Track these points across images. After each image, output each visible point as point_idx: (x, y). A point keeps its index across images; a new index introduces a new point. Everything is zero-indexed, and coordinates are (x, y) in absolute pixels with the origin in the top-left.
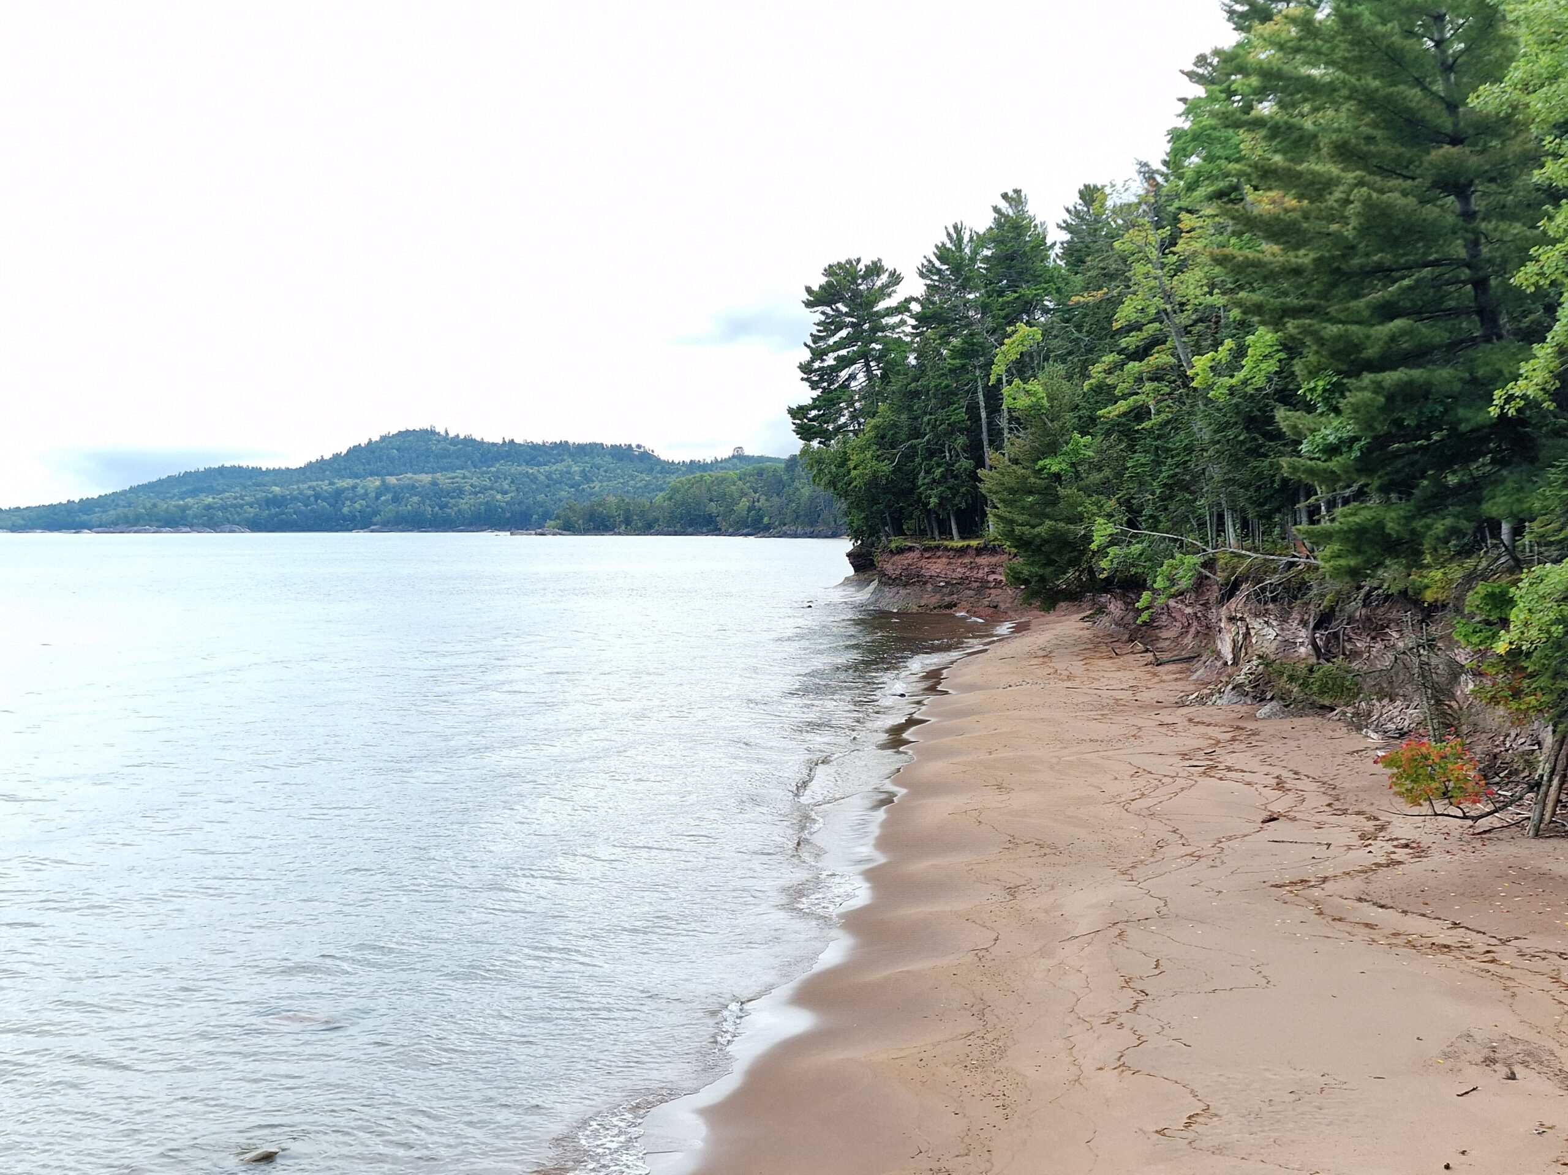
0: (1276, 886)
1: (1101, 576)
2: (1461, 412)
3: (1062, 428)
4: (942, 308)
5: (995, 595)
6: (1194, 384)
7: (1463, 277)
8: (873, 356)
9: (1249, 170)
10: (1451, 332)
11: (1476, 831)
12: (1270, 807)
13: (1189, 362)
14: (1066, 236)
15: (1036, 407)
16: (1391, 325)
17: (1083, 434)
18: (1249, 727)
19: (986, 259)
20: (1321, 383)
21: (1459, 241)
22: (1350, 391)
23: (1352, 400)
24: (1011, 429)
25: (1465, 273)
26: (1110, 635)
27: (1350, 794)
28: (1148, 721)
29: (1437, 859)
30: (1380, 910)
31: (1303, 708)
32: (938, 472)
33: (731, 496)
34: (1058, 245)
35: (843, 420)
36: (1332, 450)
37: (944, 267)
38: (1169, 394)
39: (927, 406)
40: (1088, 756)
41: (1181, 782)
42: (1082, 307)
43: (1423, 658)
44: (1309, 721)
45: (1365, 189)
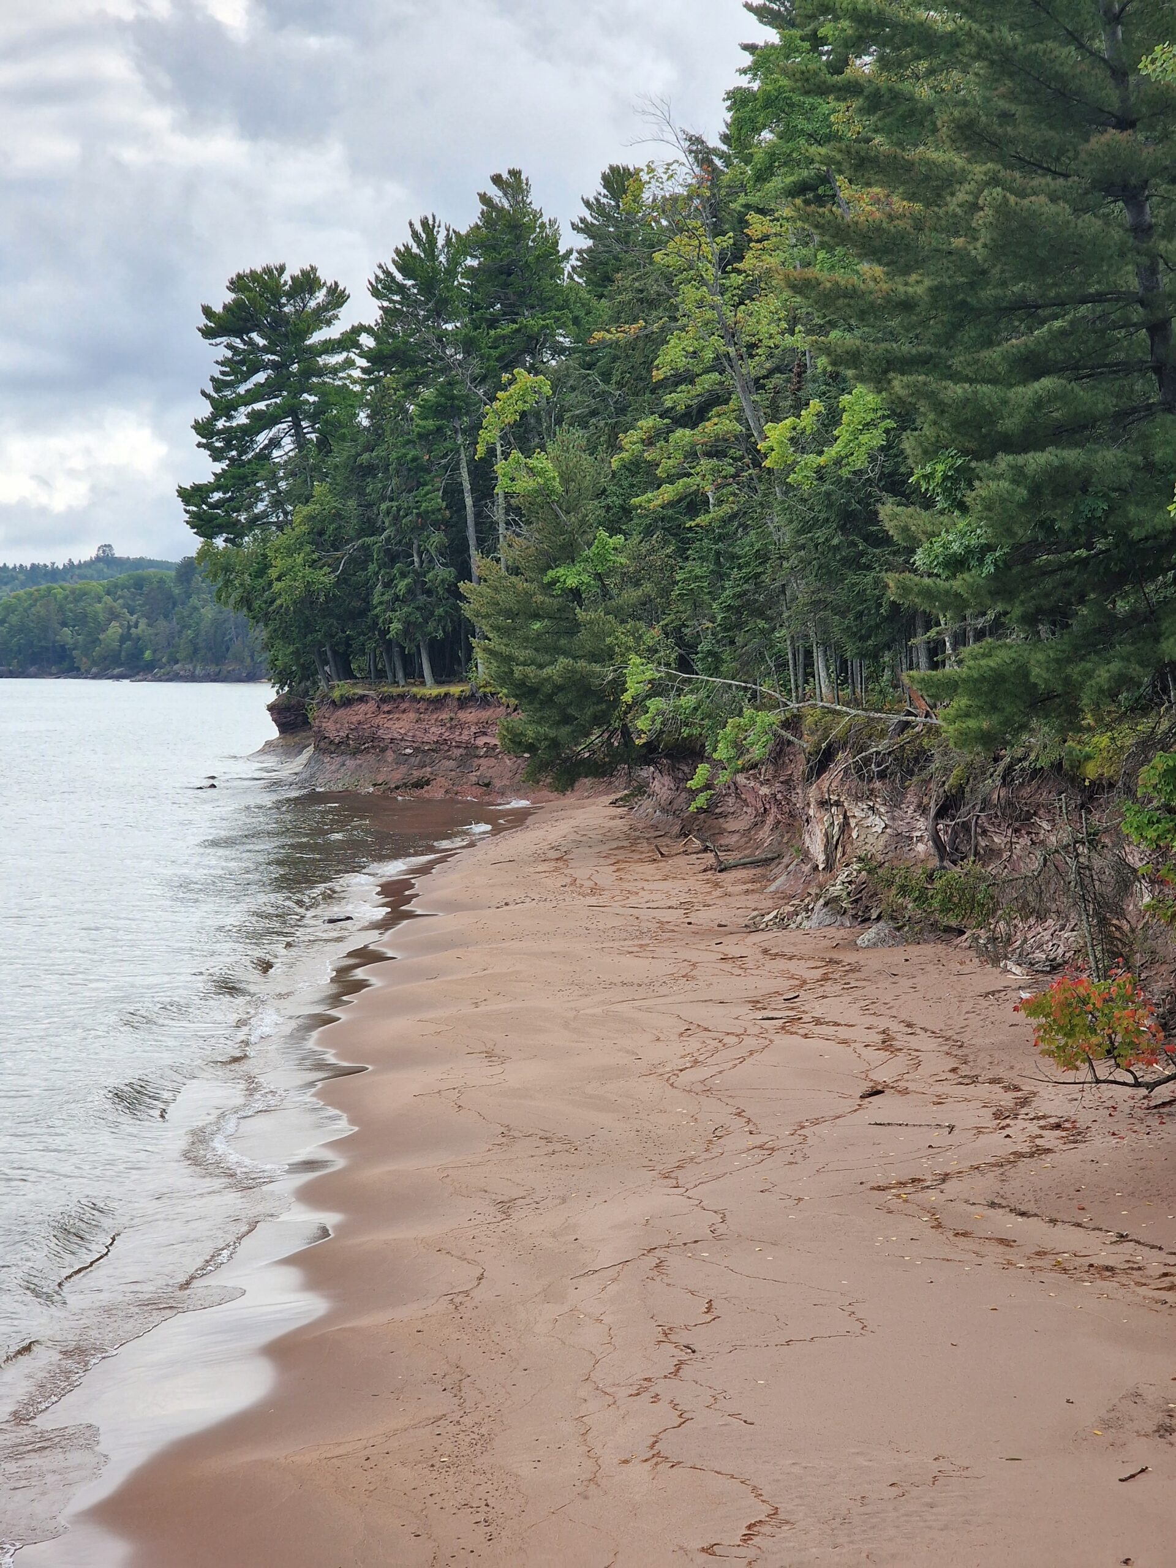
0: (879, 1188)
1: (637, 742)
2: (1133, 511)
3: (582, 522)
4: (406, 343)
5: (486, 767)
6: (767, 463)
7: (1135, 318)
8: (305, 412)
9: (839, 157)
10: (1118, 396)
11: (1152, 1104)
12: (874, 1076)
13: (761, 432)
14: (585, 242)
15: (544, 491)
16: (1036, 385)
17: (613, 531)
18: (847, 960)
19: (470, 272)
20: (940, 467)
21: (1130, 268)
22: (980, 480)
23: (984, 493)
24: (508, 523)
25: (1137, 313)
26: (655, 827)
27: (982, 1054)
28: (705, 955)
29: (1099, 1144)
30: (1020, 1219)
31: (921, 932)
32: (402, 585)
33: (95, 619)
34: (575, 255)
35: (260, 507)
36: (956, 564)
37: (409, 283)
38: (733, 477)
39: (385, 487)
40: (619, 1007)
41: (750, 1042)
42: (610, 346)
43: (1082, 860)
44: (929, 950)
45: (999, 189)
